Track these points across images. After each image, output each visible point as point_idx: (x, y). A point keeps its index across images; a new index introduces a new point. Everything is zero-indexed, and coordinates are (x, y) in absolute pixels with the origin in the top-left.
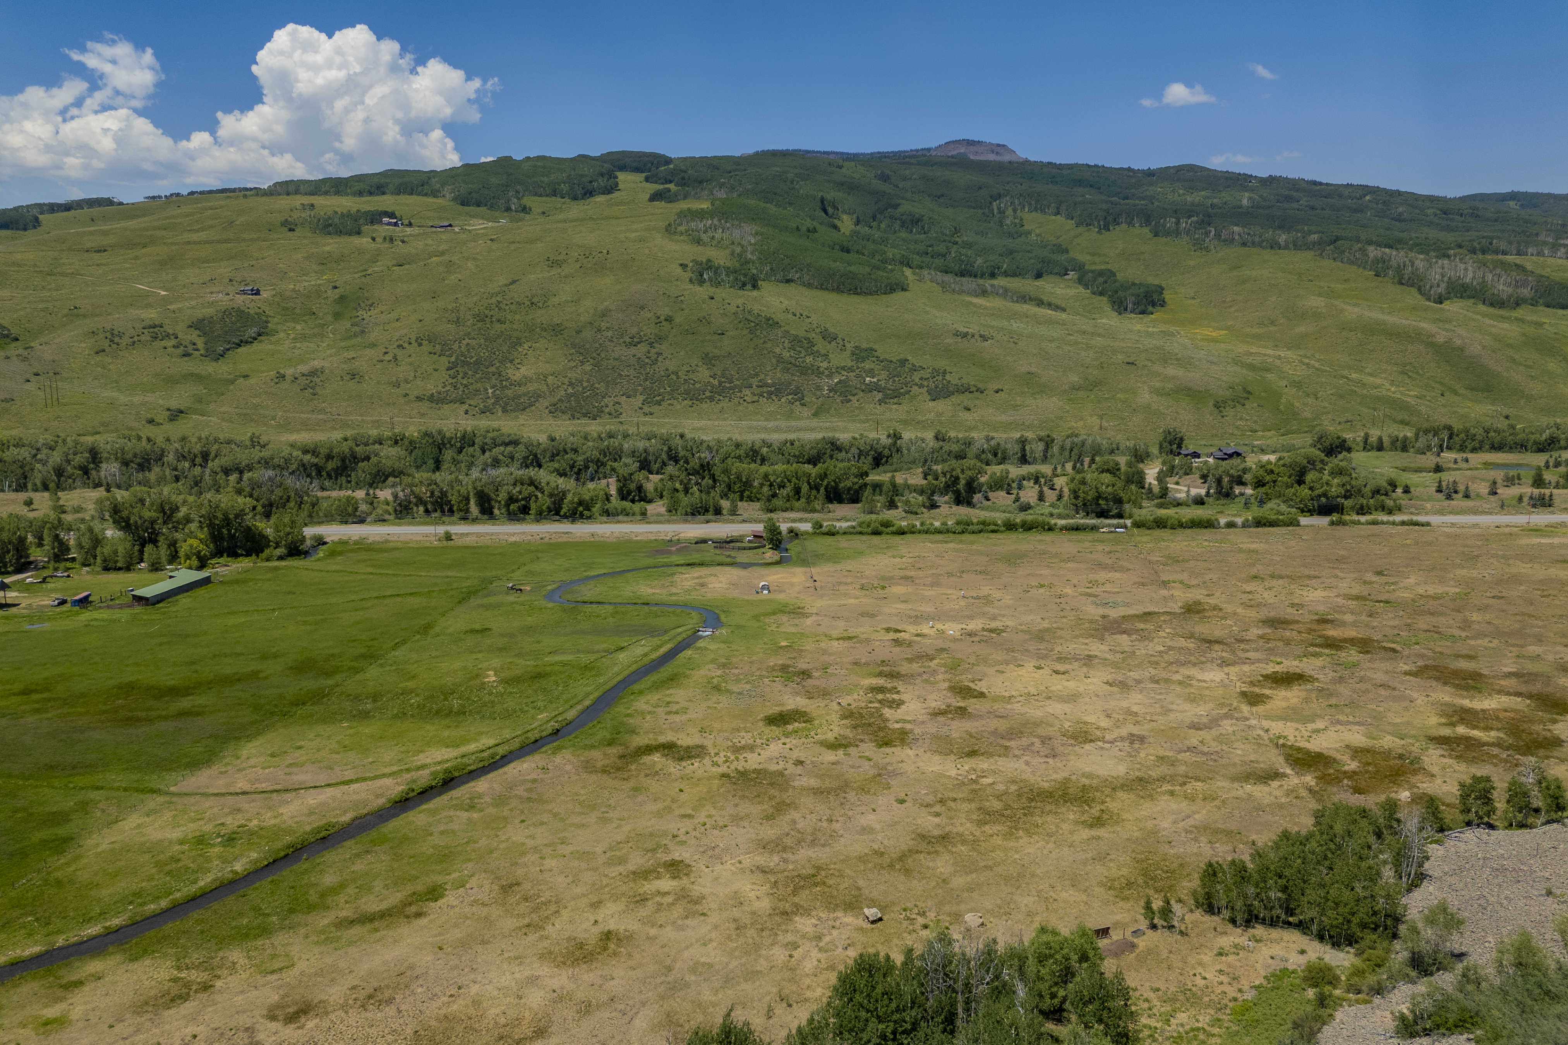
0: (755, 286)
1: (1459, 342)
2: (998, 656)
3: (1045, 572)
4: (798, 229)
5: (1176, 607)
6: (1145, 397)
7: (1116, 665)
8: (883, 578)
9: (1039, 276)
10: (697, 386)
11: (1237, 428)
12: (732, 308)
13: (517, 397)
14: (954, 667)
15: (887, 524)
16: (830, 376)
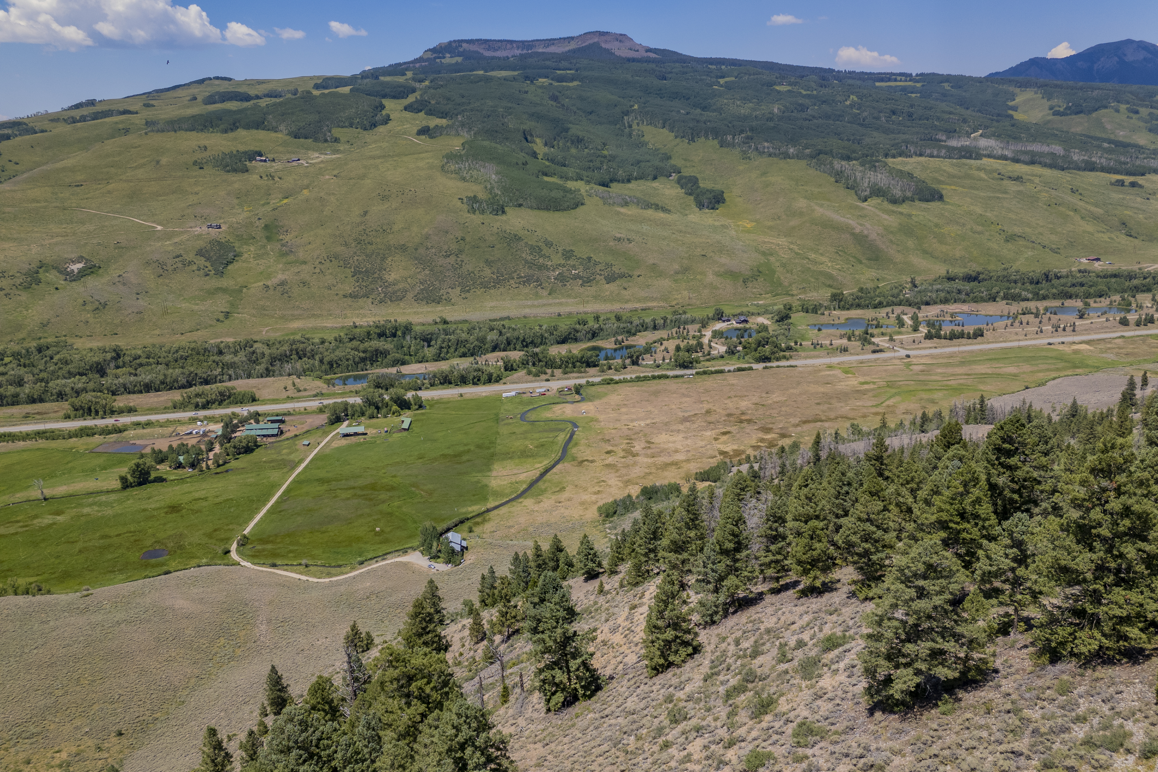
0: (504, 212)
1: (866, 232)
2: (656, 431)
3: (666, 399)
4: (517, 164)
5: (703, 411)
6: (710, 278)
7: (685, 432)
8: (618, 405)
9: (655, 178)
10: (486, 279)
11: (753, 293)
12: (495, 230)
13: (395, 292)
14: (645, 435)
15: (612, 380)
16: (553, 270)
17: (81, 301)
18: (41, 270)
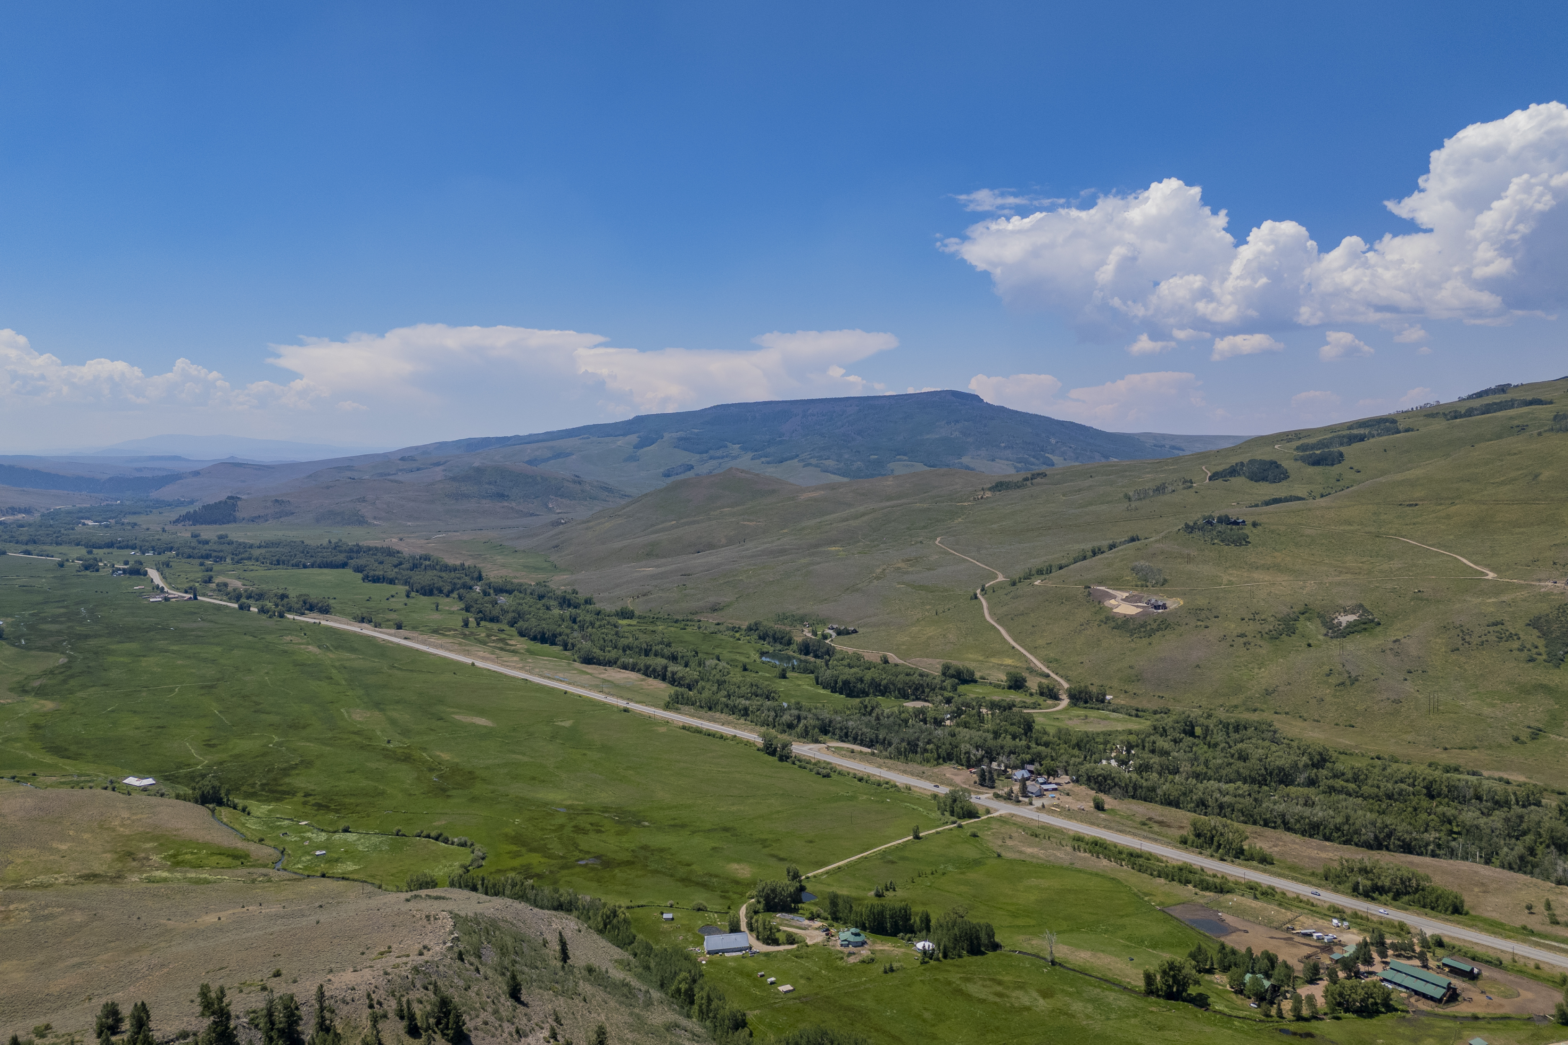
17: (1326, 668)
18: (1302, 618)
